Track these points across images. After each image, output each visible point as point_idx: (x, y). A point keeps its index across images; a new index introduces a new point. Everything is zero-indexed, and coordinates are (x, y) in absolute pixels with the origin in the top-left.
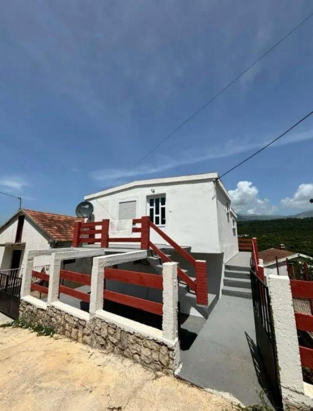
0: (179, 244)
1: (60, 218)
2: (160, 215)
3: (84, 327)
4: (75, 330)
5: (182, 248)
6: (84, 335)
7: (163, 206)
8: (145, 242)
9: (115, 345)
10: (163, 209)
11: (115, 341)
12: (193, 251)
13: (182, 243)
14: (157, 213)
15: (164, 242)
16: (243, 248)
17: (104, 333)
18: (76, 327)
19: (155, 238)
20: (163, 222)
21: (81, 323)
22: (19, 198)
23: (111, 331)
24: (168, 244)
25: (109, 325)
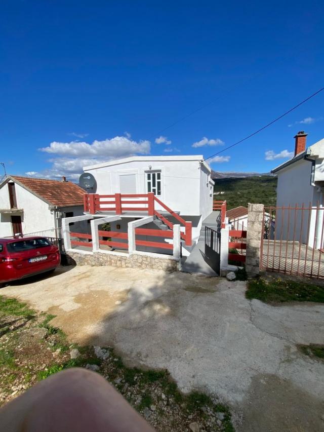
0: (173, 210)
1: (48, 183)
2: (156, 188)
3: (125, 260)
4: (120, 262)
5: (176, 213)
6: (126, 263)
7: (159, 180)
8: (151, 211)
9: (146, 265)
10: (159, 183)
11: (147, 263)
12: (181, 214)
13: (174, 209)
14: (154, 185)
15: (163, 209)
16: (216, 208)
17: (140, 260)
18: (120, 260)
19: (157, 207)
20: (159, 193)
21: (124, 258)
22: (2, 164)
23: (144, 259)
24: (165, 210)
25: (142, 257)
